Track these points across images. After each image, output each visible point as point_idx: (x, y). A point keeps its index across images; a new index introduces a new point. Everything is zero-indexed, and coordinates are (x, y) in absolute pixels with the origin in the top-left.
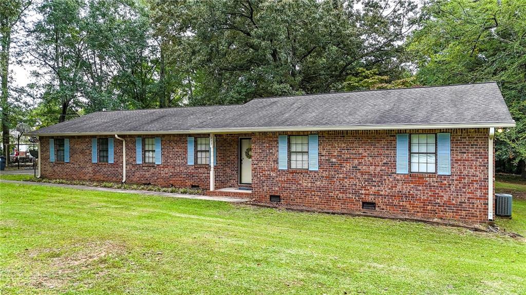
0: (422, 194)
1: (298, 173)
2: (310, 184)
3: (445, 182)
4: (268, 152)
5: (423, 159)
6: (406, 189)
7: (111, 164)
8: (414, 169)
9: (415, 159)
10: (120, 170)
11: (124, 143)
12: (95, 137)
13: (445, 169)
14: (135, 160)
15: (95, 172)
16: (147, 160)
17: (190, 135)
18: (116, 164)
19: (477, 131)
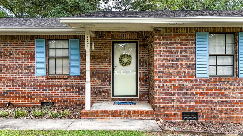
4: (179, 54)
17: (39, 37)
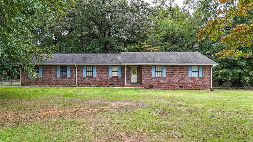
0: (195, 82)
1: (159, 78)
2: (163, 81)
3: (201, 79)
4: (148, 71)
5: (195, 73)
6: (191, 81)
7: (68, 77)
8: (193, 76)
9: (193, 73)
10: (73, 80)
11: (76, 68)
12: (59, 65)
13: (201, 76)
14: (82, 75)
15: (58, 81)
16: (87, 75)
17: (110, 65)
18: (71, 77)
19: (208, 66)
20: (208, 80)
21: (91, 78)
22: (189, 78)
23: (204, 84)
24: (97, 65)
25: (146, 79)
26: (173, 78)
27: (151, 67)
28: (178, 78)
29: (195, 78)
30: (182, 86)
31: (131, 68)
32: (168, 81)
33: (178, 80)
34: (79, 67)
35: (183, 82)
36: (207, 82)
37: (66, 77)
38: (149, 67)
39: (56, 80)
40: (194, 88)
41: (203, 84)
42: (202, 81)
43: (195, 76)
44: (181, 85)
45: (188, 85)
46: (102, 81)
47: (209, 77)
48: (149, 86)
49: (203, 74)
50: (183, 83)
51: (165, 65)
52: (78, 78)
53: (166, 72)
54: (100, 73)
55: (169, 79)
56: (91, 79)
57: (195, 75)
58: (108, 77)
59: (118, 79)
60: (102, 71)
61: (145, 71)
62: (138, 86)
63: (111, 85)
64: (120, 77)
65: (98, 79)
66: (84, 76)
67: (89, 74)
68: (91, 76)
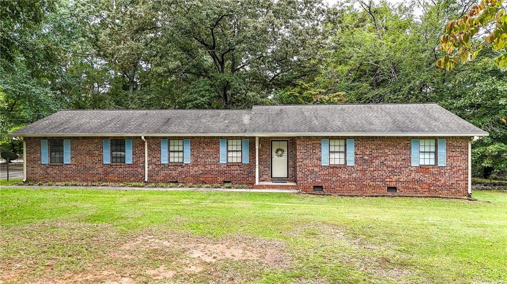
0: (428, 179)
1: (338, 168)
2: (347, 176)
3: (442, 171)
4: (312, 152)
5: (427, 156)
6: (417, 176)
7: (128, 164)
8: (422, 163)
9: (422, 156)
10: (140, 170)
11: (146, 144)
12: (107, 138)
13: (442, 162)
14: (160, 160)
15: (106, 174)
16: (172, 160)
17: (222, 138)
18: (135, 165)
19: (462, 138)
20: (460, 172)
21: (180, 167)
22: (412, 169)
23: (451, 182)
24: (193, 138)
25: (306, 170)
26: (372, 169)
27: (318, 142)
28: (385, 168)
29: (428, 169)
30: (395, 189)
31: (273, 142)
32: (359, 174)
33: (384, 173)
34: (151, 141)
35: (398, 177)
36: (457, 179)
37: (123, 164)
38: (315, 142)
39: (100, 170)
40: (426, 193)
41: (448, 184)
42: (447, 175)
43: (427, 163)
44: (392, 185)
45: (411, 186)
46: (204, 173)
47: (464, 166)
48: (315, 187)
49: (449, 159)
50: (398, 181)
51: (353, 137)
52: (150, 167)
53: (356, 154)
54: (201, 156)
55: (363, 171)
56: (180, 169)
57: (427, 160)
58: (217, 164)
59: (241, 169)
60: (204, 150)
61: (305, 151)
62: (287, 187)
63: (225, 182)
64: (245, 164)
65: (196, 168)
66: (164, 161)
67: (176, 158)
68: (180, 161)
